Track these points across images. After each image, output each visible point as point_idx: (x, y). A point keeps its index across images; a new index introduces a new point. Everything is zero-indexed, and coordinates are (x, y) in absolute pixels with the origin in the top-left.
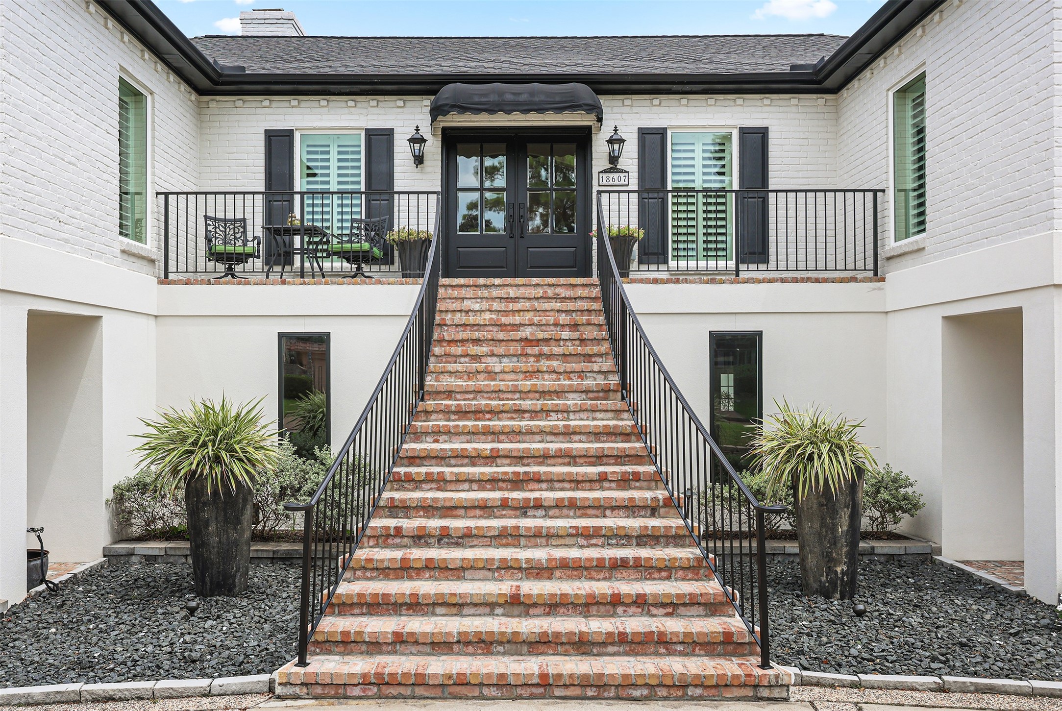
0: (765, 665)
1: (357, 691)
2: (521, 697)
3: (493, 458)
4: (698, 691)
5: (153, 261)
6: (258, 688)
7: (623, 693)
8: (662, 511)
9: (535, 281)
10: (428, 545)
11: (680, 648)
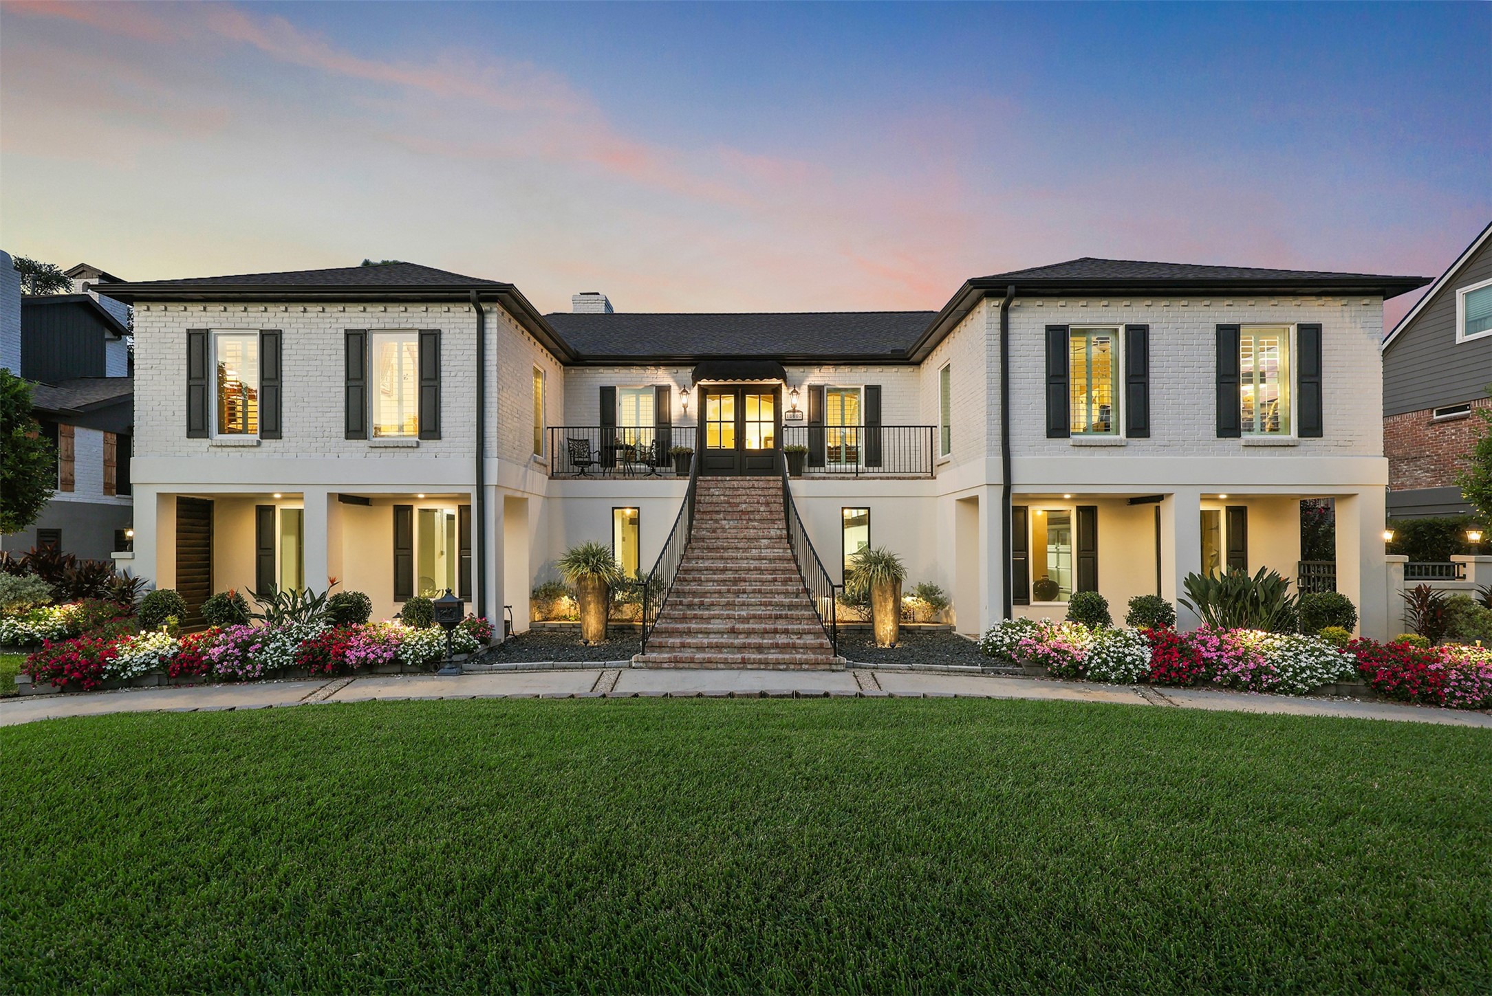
0: (835, 656)
1: (666, 665)
2: (733, 669)
3: (724, 570)
4: (807, 666)
5: (545, 466)
6: (625, 665)
7: (776, 667)
8: (801, 595)
9: (748, 478)
10: (694, 609)
11: (801, 650)
